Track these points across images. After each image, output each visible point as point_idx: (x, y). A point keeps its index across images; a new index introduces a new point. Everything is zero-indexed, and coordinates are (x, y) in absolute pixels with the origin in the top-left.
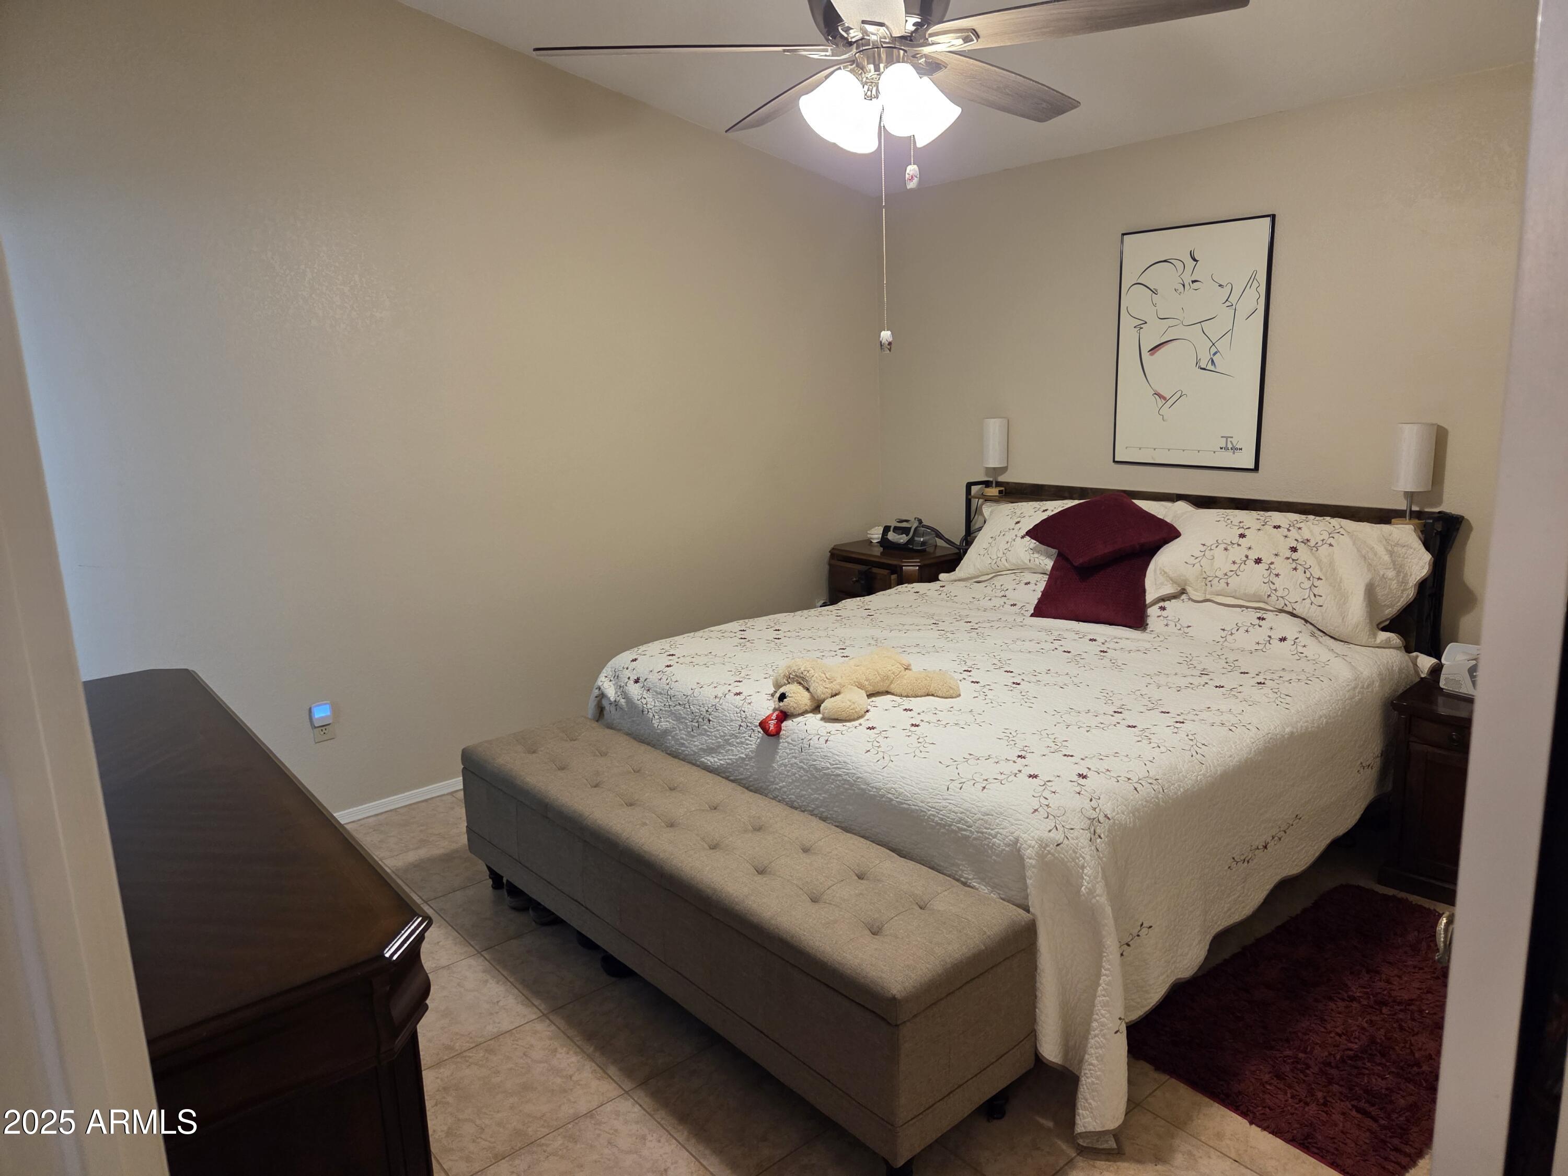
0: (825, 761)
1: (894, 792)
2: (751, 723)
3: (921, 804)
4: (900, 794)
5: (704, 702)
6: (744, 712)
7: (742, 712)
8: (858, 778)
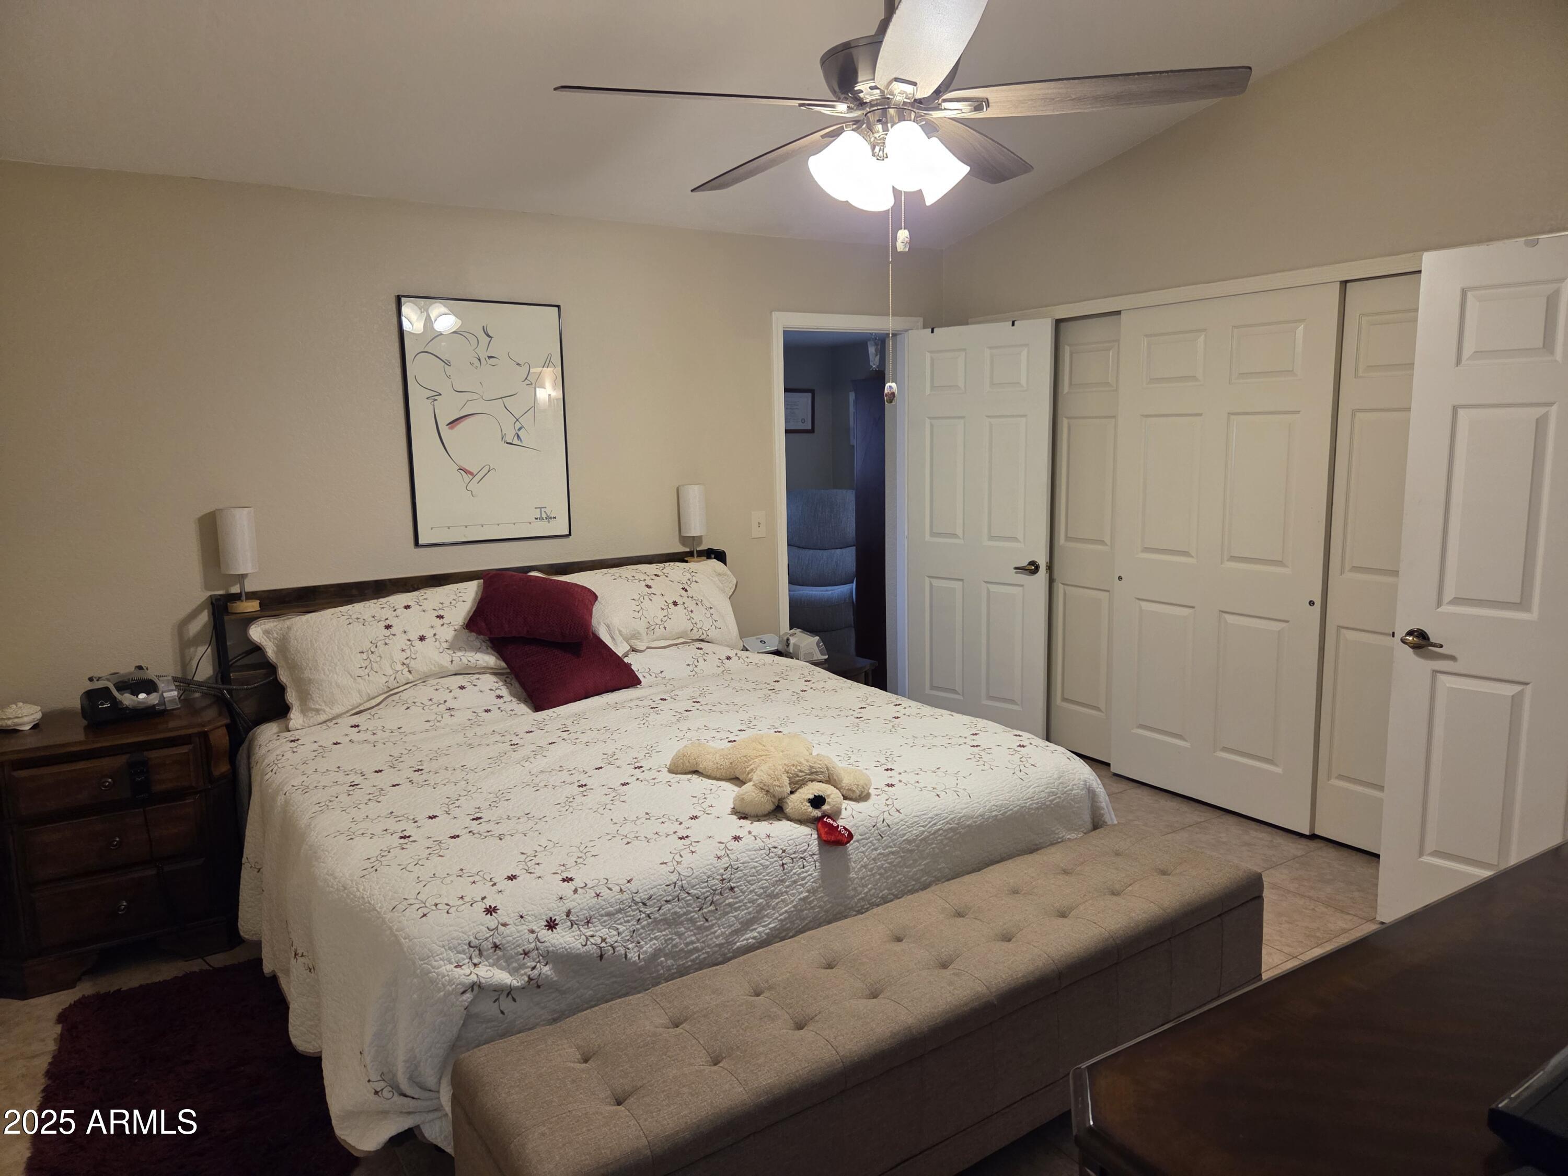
0: (915, 828)
1: (996, 808)
2: (794, 853)
3: (1019, 803)
4: (1001, 806)
5: (709, 873)
6: (775, 848)
7: (773, 849)
8: (960, 819)
